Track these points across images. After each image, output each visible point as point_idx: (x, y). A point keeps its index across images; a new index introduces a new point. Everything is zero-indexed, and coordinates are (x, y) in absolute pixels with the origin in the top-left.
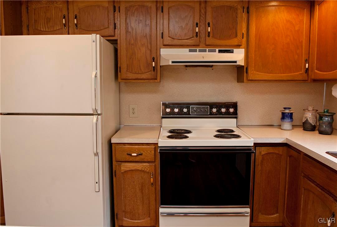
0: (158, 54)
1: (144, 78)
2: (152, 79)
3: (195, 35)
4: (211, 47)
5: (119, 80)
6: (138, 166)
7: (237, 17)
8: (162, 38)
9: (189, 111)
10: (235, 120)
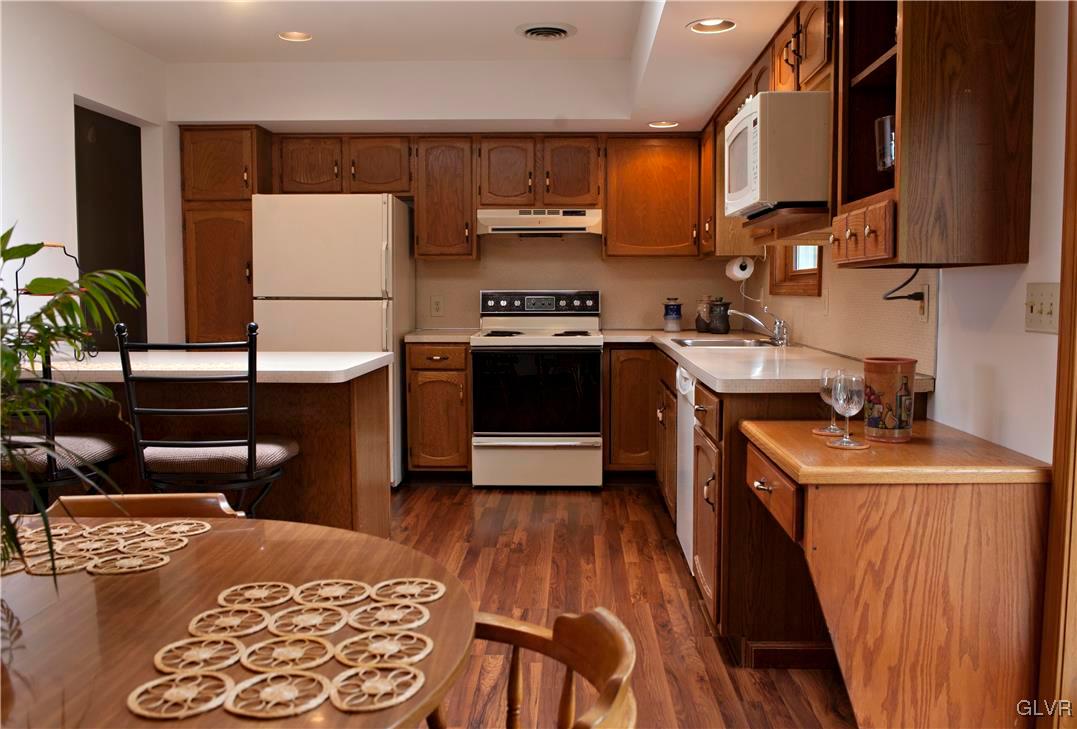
0: (474, 218)
1: (453, 252)
2: (464, 255)
3: (528, 190)
4: (552, 207)
5: (416, 256)
6: (443, 376)
7: (589, 163)
8: (480, 194)
9: (523, 304)
10: (596, 319)
